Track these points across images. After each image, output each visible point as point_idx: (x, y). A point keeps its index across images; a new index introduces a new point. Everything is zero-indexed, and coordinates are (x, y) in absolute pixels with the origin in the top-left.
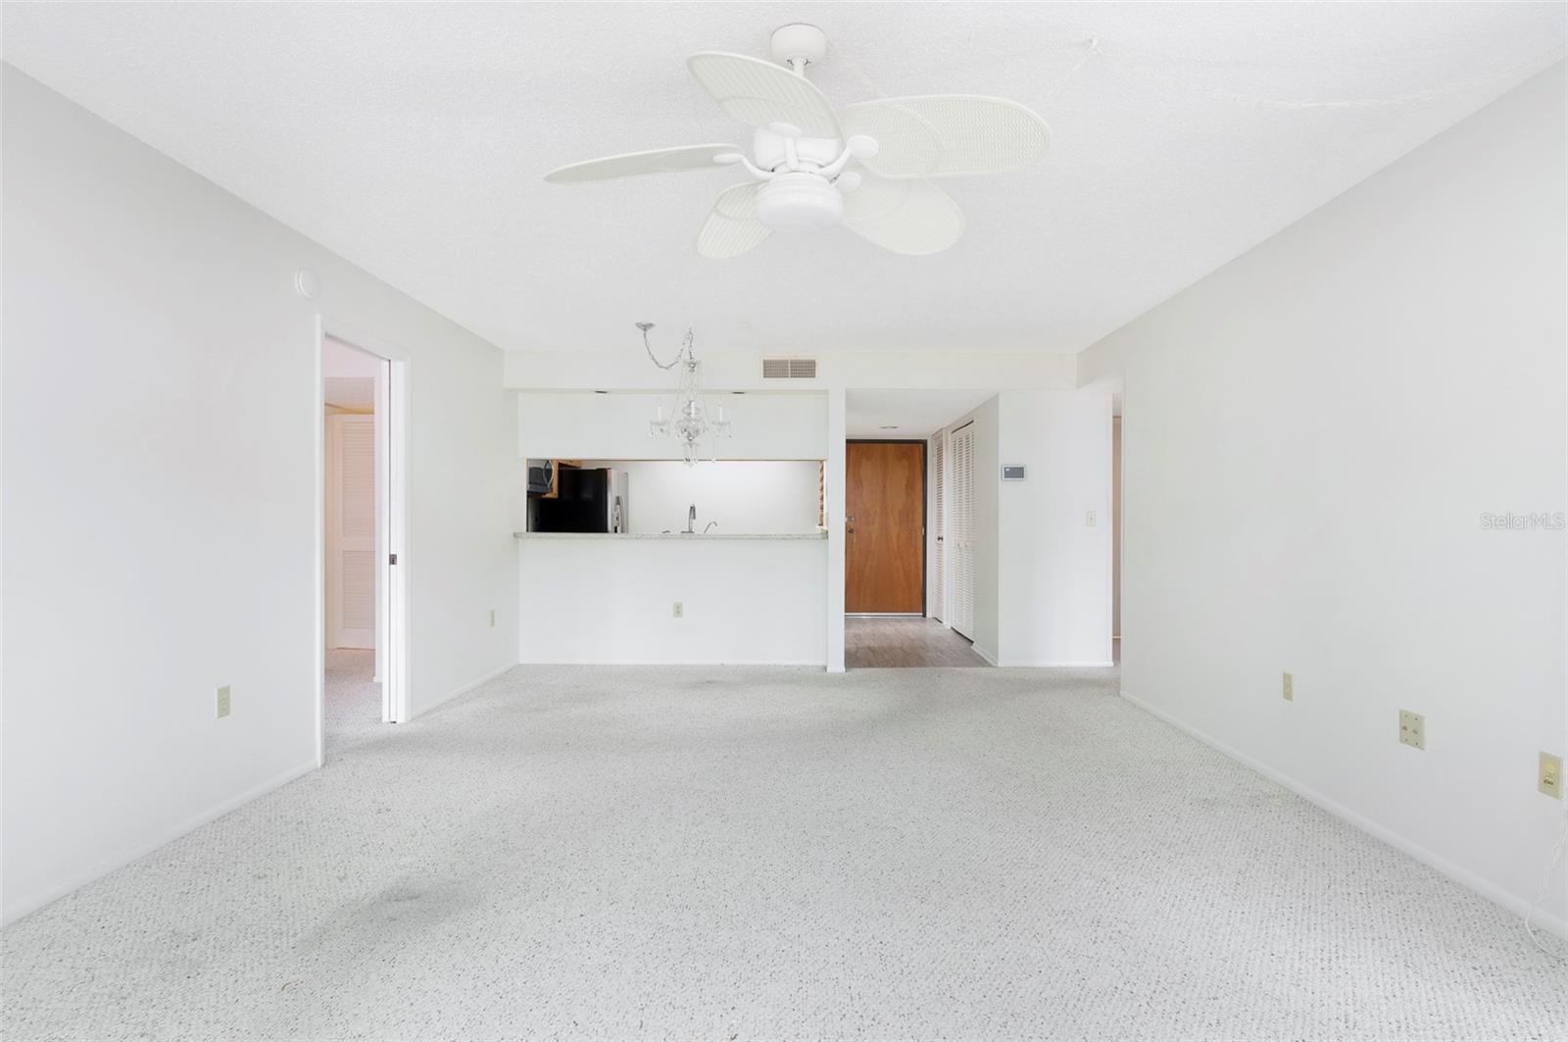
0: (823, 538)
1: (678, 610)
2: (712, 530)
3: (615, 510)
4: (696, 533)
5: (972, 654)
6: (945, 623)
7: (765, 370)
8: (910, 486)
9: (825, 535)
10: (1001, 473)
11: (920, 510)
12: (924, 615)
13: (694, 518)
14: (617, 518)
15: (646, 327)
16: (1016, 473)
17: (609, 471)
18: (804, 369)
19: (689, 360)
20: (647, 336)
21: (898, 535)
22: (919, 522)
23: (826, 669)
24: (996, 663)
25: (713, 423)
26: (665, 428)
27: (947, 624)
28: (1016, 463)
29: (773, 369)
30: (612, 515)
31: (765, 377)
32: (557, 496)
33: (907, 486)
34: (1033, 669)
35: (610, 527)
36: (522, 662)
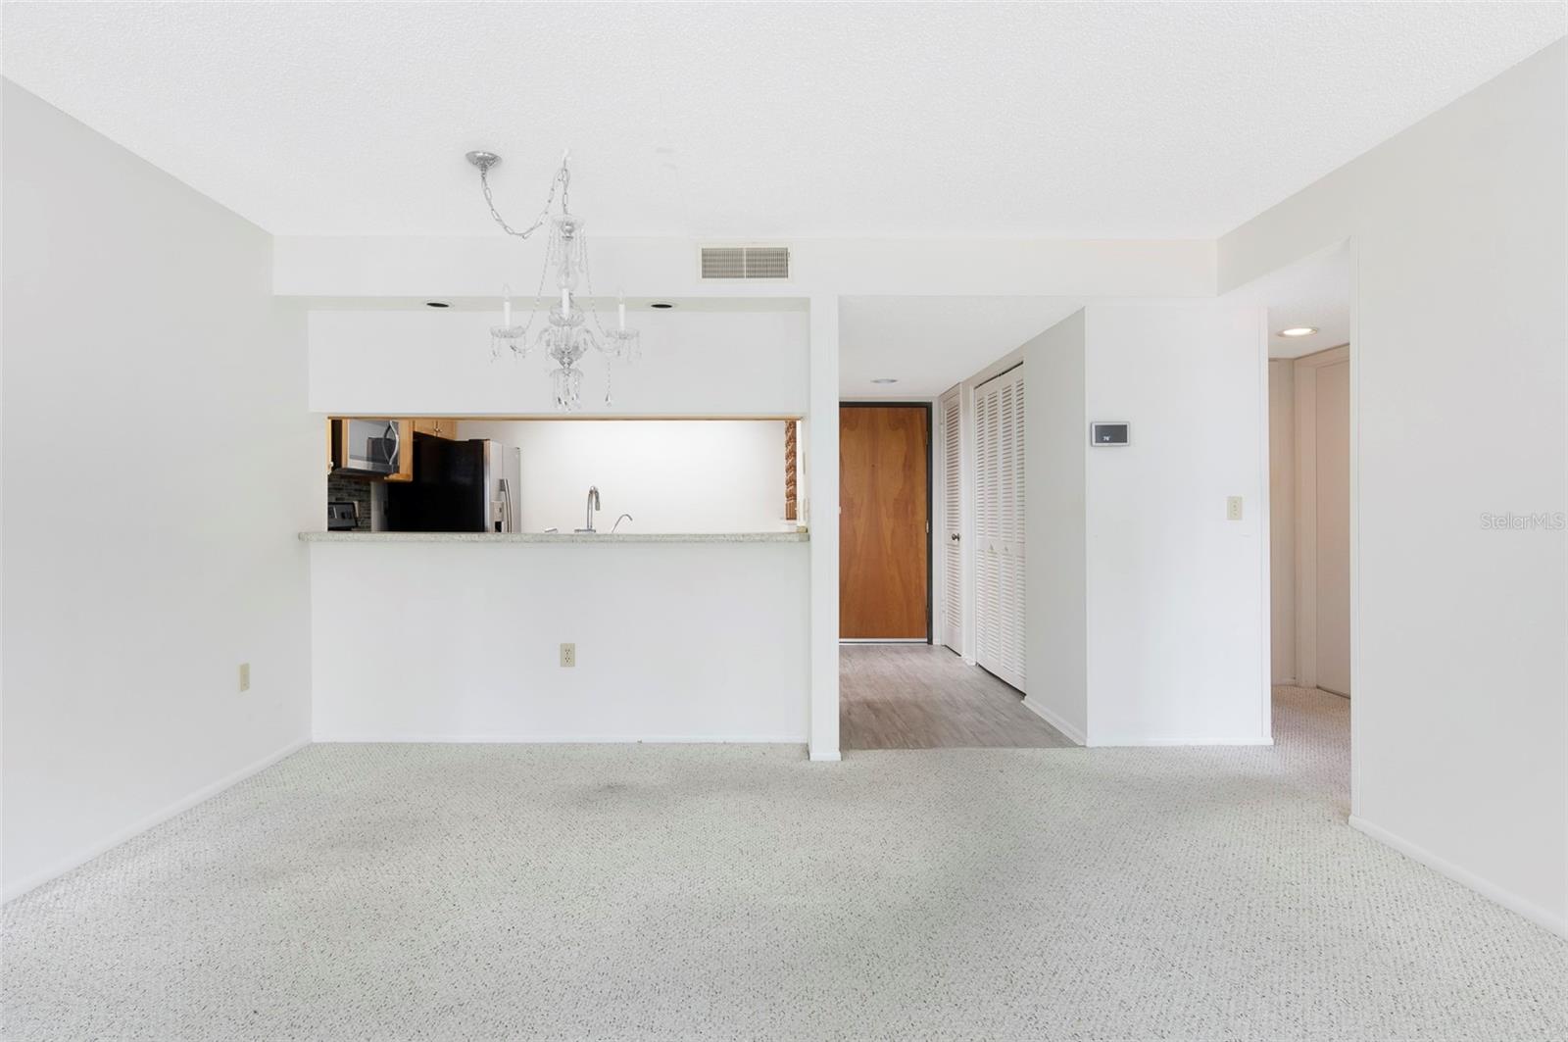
0: (801, 541)
1: (568, 655)
2: (625, 528)
3: (498, 499)
4: (598, 532)
5: (1029, 717)
6: (964, 654)
7: (704, 266)
8: (908, 465)
9: (805, 534)
10: (1088, 434)
11: (923, 497)
12: (930, 642)
13: (598, 508)
14: (500, 510)
15: (485, 163)
16: (1114, 433)
17: (485, 443)
18: (771, 263)
19: (561, 217)
20: (487, 179)
21: (893, 532)
22: (922, 514)
23: (806, 751)
24: (1085, 741)
25: (608, 335)
26: (518, 342)
27: (969, 658)
28: (1113, 418)
29: (718, 264)
30: (491, 504)
31: (704, 277)
32: (411, 480)
33: (904, 465)
34: (1147, 751)
35: (489, 522)
36: (316, 739)
